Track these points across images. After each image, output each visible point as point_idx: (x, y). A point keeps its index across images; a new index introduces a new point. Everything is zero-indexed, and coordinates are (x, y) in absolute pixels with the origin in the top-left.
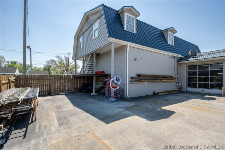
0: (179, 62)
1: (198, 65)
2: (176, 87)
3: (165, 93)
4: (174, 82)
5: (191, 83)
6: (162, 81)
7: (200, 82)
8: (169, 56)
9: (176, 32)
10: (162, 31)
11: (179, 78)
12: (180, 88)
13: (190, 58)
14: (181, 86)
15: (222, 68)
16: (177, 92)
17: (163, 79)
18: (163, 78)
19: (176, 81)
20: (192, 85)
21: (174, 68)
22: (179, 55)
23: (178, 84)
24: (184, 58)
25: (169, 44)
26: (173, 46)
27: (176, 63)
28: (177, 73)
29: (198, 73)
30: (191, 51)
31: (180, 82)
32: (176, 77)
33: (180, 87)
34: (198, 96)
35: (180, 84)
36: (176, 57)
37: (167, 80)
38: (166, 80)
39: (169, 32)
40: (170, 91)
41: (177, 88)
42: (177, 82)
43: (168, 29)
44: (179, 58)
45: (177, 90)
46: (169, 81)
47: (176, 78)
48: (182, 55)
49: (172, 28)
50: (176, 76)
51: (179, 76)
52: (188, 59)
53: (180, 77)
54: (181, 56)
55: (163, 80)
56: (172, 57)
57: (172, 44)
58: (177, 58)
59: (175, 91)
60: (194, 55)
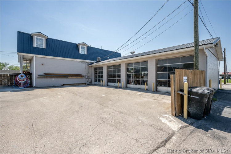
0: (89, 65)
3: (71, 85)
8: (79, 62)
10: (77, 44)
11: (89, 76)
14: (91, 81)
21: (85, 69)
23: (88, 79)
25: (80, 53)
26: (85, 55)
28: (88, 73)
36: (86, 62)
37: (75, 77)
39: (81, 46)
40: (77, 84)
45: (85, 84)
46: (78, 78)
54: (92, 61)
56: (83, 62)
57: (85, 53)
58: (88, 63)
60: (99, 61)
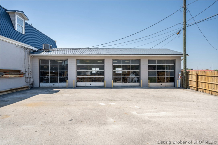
0: (31, 55)
1: (50, 60)
2: (26, 83)
3: (9, 92)
4: (24, 77)
5: (45, 78)
6: (3, 77)
7: (55, 76)
8: (16, 46)
9: (28, 19)
10: (6, 10)
11: (30, 72)
12: (32, 84)
13: (43, 52)
14: (33, 82)
15: (67, 64)
16: (27, 89)
17: (5, 74)
18: (5, 72)
19: (27, 76)
20: (45, 80)
21: (25, 61)
22: (31, 46)
23: (29, 79)
24: (38, 51)
25: (16, 30)
26: (23, 34)
27: (27, 55)
28: (28, 67)
29: (50, 68)
30: (44, 45)
31: (32, 77)
32: (26, 72)
33: (31, 82)
34: (46, 90)
35: (32, 79)
36: (27, 49)
37: (12, 76)
38: (10, 76)
39: (17, 16)
40: (17, 89)
41: (29, 84)
42: (28, 78)
43: (16, 11)
44: (31, 49)
45: (28, 87)
46: (15, 77)
47: (27, 74)
48: (36, 48)
49: (22, 12)
50: (27, 70)
51: (30, 70)
52: (41, 52)
53: (32, 71)
54: (34, 48)
55: (6, 76)
56: (21, 47)
57: (23, 32)
59: (24, 88)
60: (47, 50)
